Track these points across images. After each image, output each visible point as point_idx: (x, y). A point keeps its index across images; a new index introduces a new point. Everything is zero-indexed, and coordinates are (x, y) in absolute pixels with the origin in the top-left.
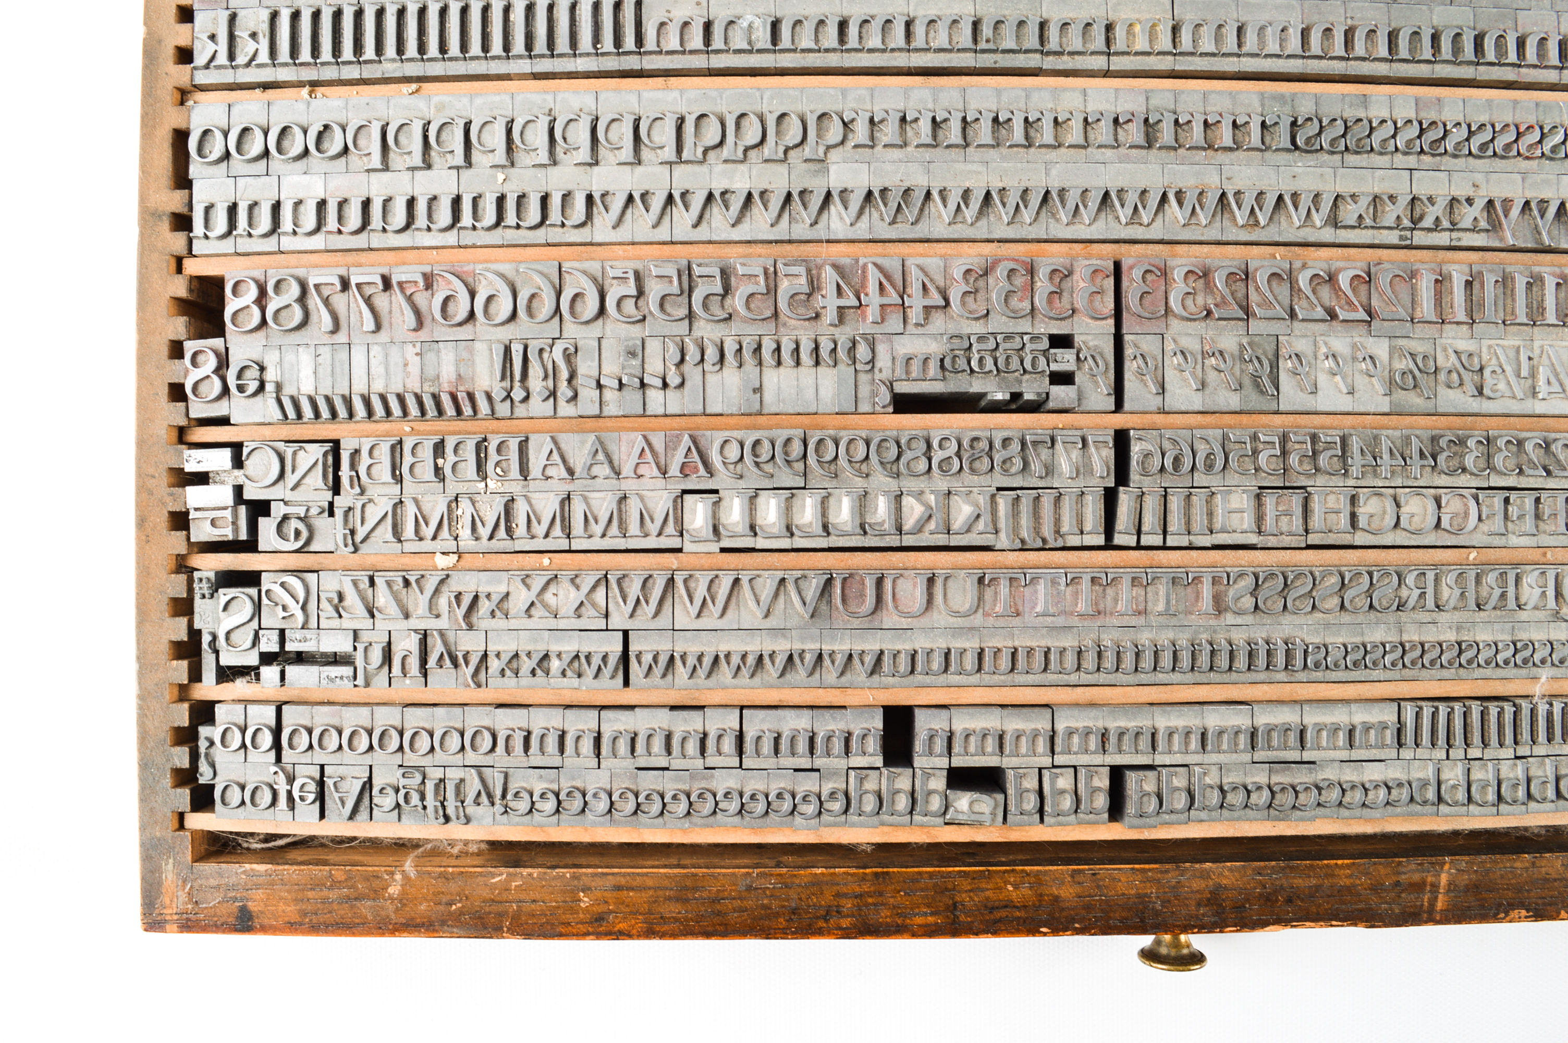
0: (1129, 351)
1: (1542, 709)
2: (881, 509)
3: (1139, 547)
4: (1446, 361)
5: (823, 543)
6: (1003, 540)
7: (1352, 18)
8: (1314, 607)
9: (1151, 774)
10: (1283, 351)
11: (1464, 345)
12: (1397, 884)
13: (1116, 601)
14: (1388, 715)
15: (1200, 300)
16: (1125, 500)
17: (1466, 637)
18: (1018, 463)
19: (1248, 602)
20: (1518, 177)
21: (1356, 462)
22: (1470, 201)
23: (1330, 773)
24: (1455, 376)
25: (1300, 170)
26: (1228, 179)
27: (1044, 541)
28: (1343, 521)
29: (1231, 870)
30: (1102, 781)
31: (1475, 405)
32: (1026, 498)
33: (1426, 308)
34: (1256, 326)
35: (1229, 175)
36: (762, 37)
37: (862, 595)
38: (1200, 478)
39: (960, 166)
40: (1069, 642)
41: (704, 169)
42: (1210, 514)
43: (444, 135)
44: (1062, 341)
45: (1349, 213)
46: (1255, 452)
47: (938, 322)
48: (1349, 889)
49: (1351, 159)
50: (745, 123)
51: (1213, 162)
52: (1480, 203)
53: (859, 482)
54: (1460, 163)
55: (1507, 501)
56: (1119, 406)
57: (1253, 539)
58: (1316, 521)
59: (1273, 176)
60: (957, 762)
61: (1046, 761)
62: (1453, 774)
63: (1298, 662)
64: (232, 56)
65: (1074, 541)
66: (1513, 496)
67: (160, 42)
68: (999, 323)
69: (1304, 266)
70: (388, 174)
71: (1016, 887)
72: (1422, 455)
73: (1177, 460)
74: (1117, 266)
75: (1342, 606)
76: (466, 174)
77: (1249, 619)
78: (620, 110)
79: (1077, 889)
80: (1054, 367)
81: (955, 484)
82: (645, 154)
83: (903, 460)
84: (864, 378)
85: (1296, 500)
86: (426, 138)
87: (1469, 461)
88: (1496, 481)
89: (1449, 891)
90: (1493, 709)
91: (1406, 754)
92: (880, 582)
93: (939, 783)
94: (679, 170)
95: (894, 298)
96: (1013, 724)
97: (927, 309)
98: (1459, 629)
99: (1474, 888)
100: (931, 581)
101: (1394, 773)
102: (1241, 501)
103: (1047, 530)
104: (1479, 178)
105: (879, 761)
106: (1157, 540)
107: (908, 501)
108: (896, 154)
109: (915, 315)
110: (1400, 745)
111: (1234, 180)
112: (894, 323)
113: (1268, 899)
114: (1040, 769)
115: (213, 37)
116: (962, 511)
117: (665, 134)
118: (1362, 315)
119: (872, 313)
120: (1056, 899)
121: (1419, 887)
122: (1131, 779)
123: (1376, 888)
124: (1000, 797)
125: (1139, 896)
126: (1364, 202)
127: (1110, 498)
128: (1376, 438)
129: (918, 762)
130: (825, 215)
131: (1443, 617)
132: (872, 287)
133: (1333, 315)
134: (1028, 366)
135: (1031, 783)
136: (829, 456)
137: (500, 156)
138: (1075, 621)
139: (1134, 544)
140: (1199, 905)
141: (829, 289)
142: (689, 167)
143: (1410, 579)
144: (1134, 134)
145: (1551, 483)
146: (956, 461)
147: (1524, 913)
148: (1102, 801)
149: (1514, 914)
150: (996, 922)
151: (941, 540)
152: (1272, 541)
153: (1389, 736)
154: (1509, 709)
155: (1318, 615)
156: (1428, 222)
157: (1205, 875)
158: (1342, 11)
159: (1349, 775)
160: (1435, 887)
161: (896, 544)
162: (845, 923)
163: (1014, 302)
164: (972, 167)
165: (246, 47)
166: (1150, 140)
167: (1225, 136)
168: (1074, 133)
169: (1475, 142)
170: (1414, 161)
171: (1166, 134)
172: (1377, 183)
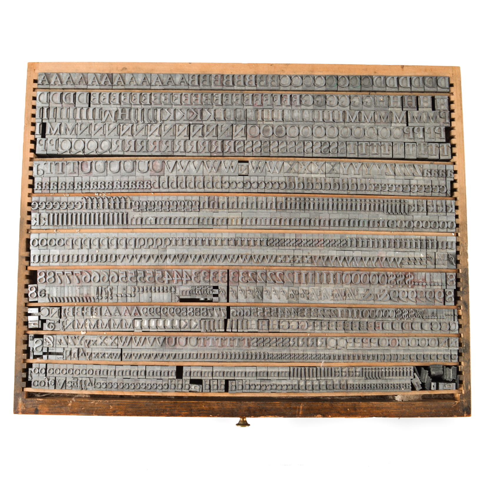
0: (230, 290)
1: (323, 369)
2: (176, 323)
3: (232, 332)
4: (301, 292)
5: (164, 330)
6: (202, 330)
8: (270, 345)
9: (234, 381)
10: (264, 290)
11: (305, 288)
12: (290, 408)
13: (227, 343)
14: (288, 370)
15: (246, 279)
16: (229, 322)
17: (305, 353)
18: (206, 314)
19: (255, 344)
20: (319, 251)
21: (279, 314)
22: (306, 257)
23: (274, 382)
24: (302, 295)
25: (268, 250)
27: (211, 330)
28: (277, 327)
29: (252, 403)
30: (224, 383)
31: (307, 301)
32: (207, 321)
33: (296, 280)
34: (258, 284)
36: (153, 222)
37: (172, 342)
38: (245, 317)
39: (195, 250)
40: (216, 352)
41: (140, 250)
42: (247, 325)
43: (85, 242)
44: (216, 288)
45: (279, 259)
46: (257, 312)
47: (189, 283)
48: (279, 409)
49: (280, 248)
50: (149, 240)
51: (249, 248)
52: (309, 257)
53: (172, 317)
54: (305, 248)
55: (314, 323)
56: (228, 301)
57: (257, 330)
58: (270, 327)
59: (263, 251)
60: (192, 378)
61: (211, 378)
62: (302, 383)
63: (266, 357)
64: (40, 224)
65: (218, 330)
66: (316, 321)
67: (23, 219)
68: (202, 283)
69: (269, 271)
70: (73, 250)
71: (205, 406)
72: (295, 313)
73: (240, 313)
74: (228, 271)
75: (276, 345)
76: (90, 250)
77: (256, 348)
78: (123, 237)
79: (218, 407)
80: (214, 293)
81: (192, 318)
82: (128, 247)
83: (181, 313)
84: (173, 295)
85: (266, 322)
86: (81, 242)
87: (305, 314)
88: (312, 318)
89: (302, 410)
90: (311, 369)
91: (292, 378)
92: (176, 339)
93: (188, 382)
94: (135, 250)
95: (180, 278)
96: (204, 370)
97: (187, 281)
98: (303, 351)
99: (308, 409)
100: (187, 339)
101: (288, 382)
102: (254, 322)
103: (212, 328)
104: (310, 251)
105: (175, 378)
106: (236, 330)
107: (182, 322)
108: (181, 247)
109: (184, 282)
110: (290, 376)
111: (254, 253)
112: (180, 283)
113: (261, 410)
114: (210, 380)
115: (36, 219)
116: (194, 324)
117: (132, 242)
118: (281, 282)
119: (175, 281)
120: (213, 409)
121: (295, 409)
122: (230, 382)
123: (285, 409)
124: (201, 386)
125: (232, 409)
126: (282, 257)
127: (226, 321)
128: (284, 309)
129: (183, 378)
130: (166, 260)
131: (300, 348)
132: (175, 276)
133: (275, 282)
134: (208, 293)
135: (208, 383)
136: (165, 312)
137: (97, 246)
138: (218, 348)
139: (231, 331)
140: (245, 411)
141: (166, 276)
142: (137, 250)
143: (292, 339)
144: (232, 243)
145: (325, 319)
146: (192, 313)
147: (320, 415)
148: (223, 387)
149: (318, 416)
150: (200, 413)
151: (189, 330)
152: (261, 331)
153: (287, 374)
154: (315, 369)
155: (271, 347)
156: (297, 261)
157: (246, 404)
159: (278, 383)
160: (299, 409)
161: (180, 331)
162: (167, 413)
163: (206, 279)
164: (197, 250)
165: (43, 222)
166: (236, 244)
167: (252, 243)
168: (219, 243)
169: (308, 244)
170: (294, 248)
171: (239, 243)
172: (286, 253)
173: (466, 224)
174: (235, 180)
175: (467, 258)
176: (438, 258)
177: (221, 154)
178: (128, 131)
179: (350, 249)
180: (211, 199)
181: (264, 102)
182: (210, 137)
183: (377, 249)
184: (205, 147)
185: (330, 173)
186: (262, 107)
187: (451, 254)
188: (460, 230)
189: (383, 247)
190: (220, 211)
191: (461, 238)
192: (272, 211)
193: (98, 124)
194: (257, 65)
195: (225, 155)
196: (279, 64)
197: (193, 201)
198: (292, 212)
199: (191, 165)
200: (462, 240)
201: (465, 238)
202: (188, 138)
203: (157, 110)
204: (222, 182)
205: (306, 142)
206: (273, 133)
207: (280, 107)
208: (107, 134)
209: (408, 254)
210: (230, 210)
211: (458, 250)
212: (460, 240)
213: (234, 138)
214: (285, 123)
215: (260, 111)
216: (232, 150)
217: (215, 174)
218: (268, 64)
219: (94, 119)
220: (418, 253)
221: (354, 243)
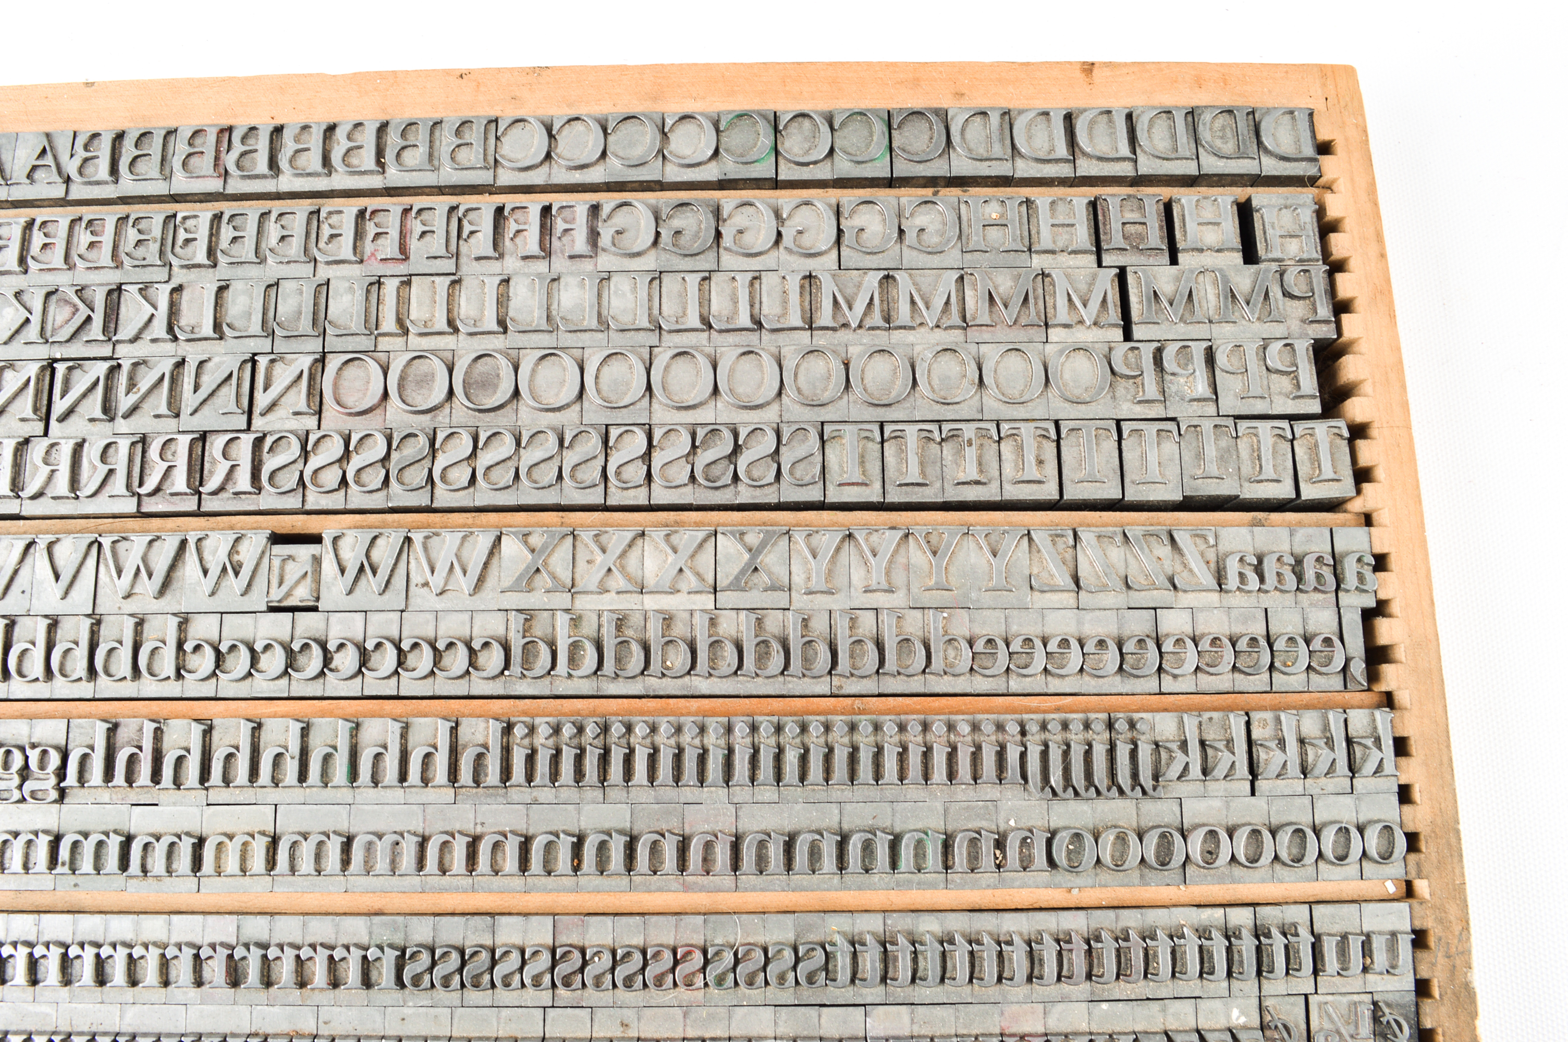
7: (483, 824)
20: (678, 1012)
25: (410, 1011)
26: (325, 1023)
35: (326, 1019)
49: (473, 995)
51: (308, 1003)
54: (606, 997)
59: (379, 1019)
104: (629, 1015)
111: (332, 1024)
144: (215, 970)
158: (472, 816)
166: (235, 978)
167: (319, 972)
168: (149, 971)
169: (621, 972)
170: (545, 997)
171: (252, 972)
172: (502, 1025)
173: (1458, 832)
174: (248, 635)
175: (1474, 1015)
176: (1327, 1025)
177: (190, 504)
179: (848, 994)
180: (123, 735)
181: (414, 244)
182: (142, 423)
183: (994, 992)
184: (111, 472)
185: (737, 585)
186: (402, 269)
187: (1390, 998)
188: (1426, 869)
189: (1030, 979)
190: (163, 797)
191: (1434, 907)
192: (429, 795)
194: (394, 78)
195: (210, 504)
196: (499, 70)
197: (33, 746)
198: (536, 802)
199: (38, 563)
200: (1440, 921)
201: (1453, 911)
202: (39, 427)
204: (180, 645)
205: (614, 433)
206: (451, 392)
207: (495, 266)
209: (1164, 1010)
210: (214, 796)
211: (1424, 974)
212: (1429, 923)
213: (259, 423)
214: (514, 339)
215: (391, 287)
216: (243, 481)
217: (151, 605)
218: (447, 72)
220: (1217, 1004)
221: (870, 961)
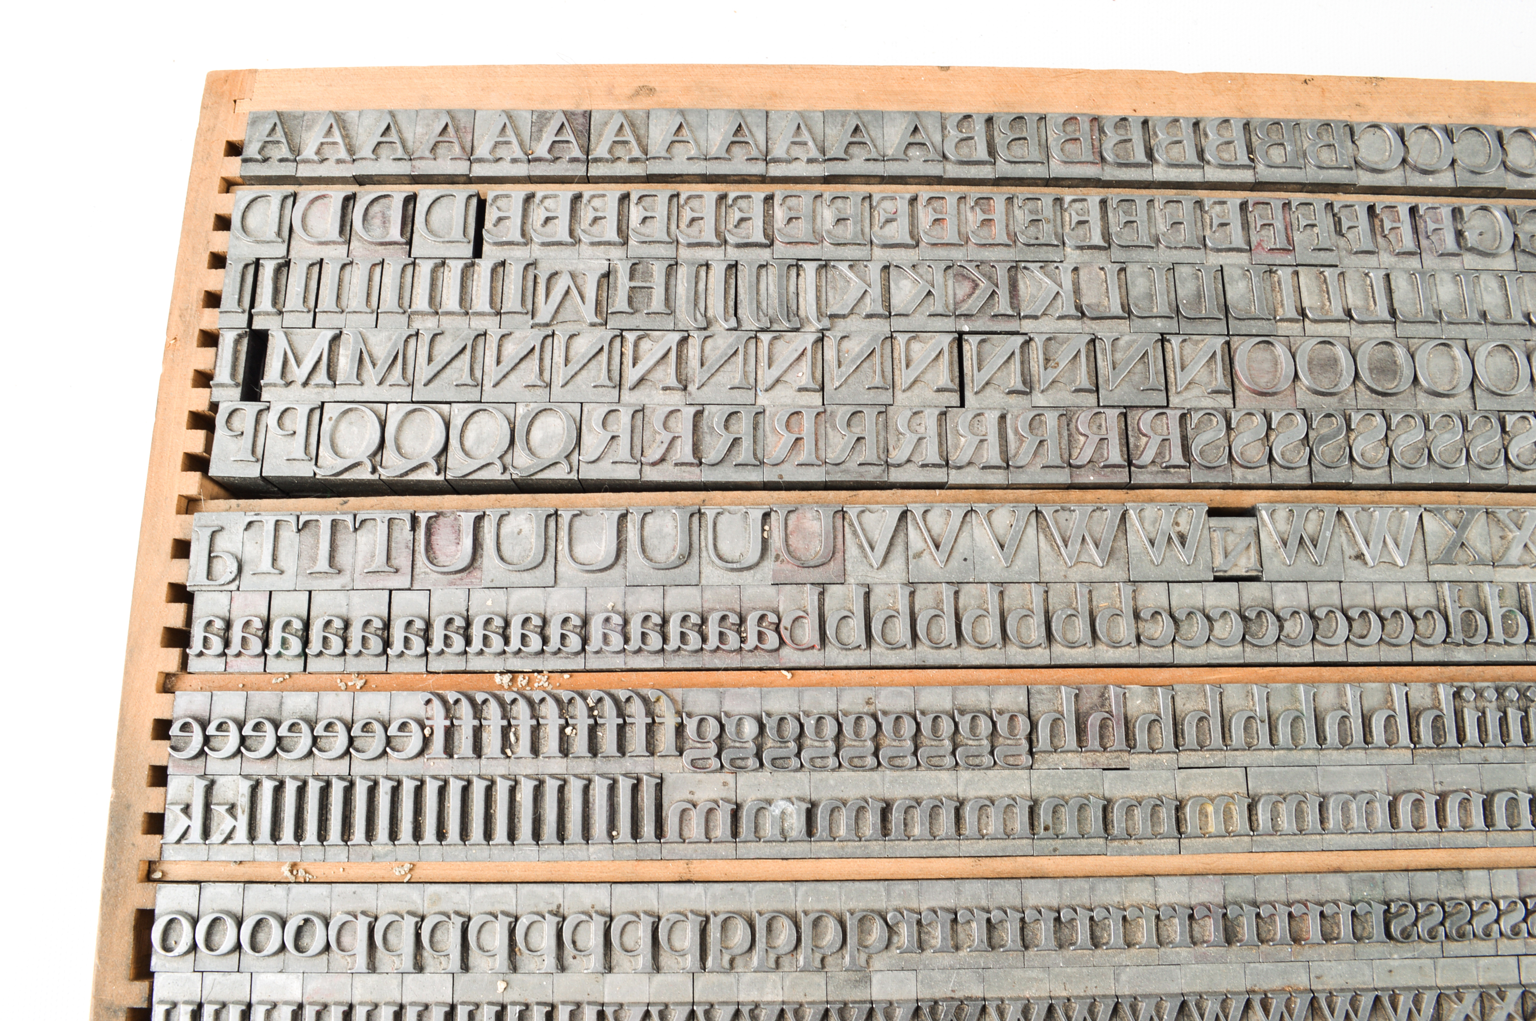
7: (1441, 783)
25: (1396, 963)
26: (1318, 977)
35: (1318, 973)
36: (796, 823)
39: (1018, 973)
41: (730, 979)
43: (439, 935)
49: (1453, 947)
50: (777, 925)
51: (1300, 958)
59: (1367, 972)
64: (206, 833)
67: (128, 807)
70: (374, 977)
76: (463, 978)
78: (636, 907)
82: (666, 959)
86: (418, 936)
94: (703, 980)
108: (947, 959)
111: (1325, 979)
115: (186, 810)
117: (687, 938)
126: (1470, 998)
137: (501, 960)
142: (714, 977)
144: (1210, 929)
158: (1430, 776)
164: (1034, 974)
165: (222, 823)
166: (1230, 937)
167: (1312, 928)
168: (1144, 932)
171: (1246, 929)
172: (1481, 973)
174: (1198, 601)
177: (1121, 477)
178: (660, 369)
180: (1088, 701)
181: (1297, 237)
182: (1064, 396)
184: (1041, 443)
186: (1289, 258)
190: (1135, 760)
192: (1391, 755)
193: (517, 334)
194: (1241, 81)
195: (1141, 477)
196: (1340, 78)
197: (1000, 713)
198: (1485, 762)
199: (977, 532)
202: (955, 399)
203: (798, 267)
204: (1137, 616)
205: (1510, 419)
206: (1357, 376)
207: (1372, 260)
208: (558, 381)
210: (1186, 758)
213: (1175, 400)
214: (1404, 330)
215: (1284, 274)
216: (1177, 457)
217: (1098, 573)
218: (1293, 78)
219: (499, 313)
